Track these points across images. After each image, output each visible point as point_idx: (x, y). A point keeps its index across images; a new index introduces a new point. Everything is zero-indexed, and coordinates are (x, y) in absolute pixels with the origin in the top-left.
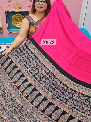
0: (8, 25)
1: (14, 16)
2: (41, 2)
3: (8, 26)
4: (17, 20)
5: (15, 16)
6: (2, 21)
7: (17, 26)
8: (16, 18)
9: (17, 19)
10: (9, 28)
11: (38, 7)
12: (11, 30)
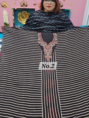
0: (15, 22)
1: (20, 13)
2: (49, 1)
4: (23, 18)
6: (8, 18)
7: (22, 23)
8: (22, 15)
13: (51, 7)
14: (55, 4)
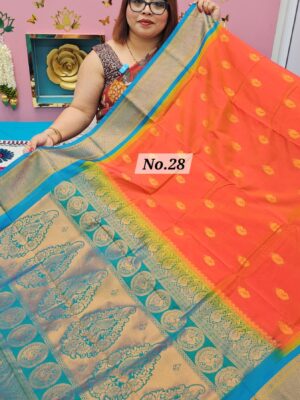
0: (35, 81)
1: (55, 50)
2: (146, 4)
3: (33, 84)
4: (65, 66)
5: (58, 53)
6: (14, 68)
7: (63, 85)
8: (61, 58)
9: (63, 61)
10: (36, 92)
11: (139, 22)
12: (45, 98)
13: (152, 23)
14: (166, 13)
